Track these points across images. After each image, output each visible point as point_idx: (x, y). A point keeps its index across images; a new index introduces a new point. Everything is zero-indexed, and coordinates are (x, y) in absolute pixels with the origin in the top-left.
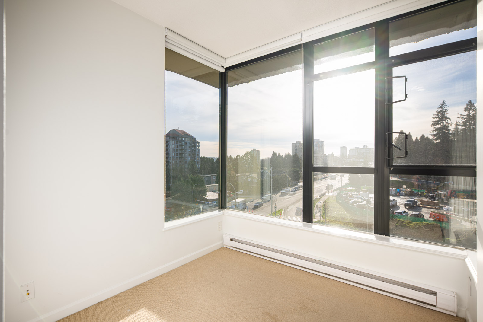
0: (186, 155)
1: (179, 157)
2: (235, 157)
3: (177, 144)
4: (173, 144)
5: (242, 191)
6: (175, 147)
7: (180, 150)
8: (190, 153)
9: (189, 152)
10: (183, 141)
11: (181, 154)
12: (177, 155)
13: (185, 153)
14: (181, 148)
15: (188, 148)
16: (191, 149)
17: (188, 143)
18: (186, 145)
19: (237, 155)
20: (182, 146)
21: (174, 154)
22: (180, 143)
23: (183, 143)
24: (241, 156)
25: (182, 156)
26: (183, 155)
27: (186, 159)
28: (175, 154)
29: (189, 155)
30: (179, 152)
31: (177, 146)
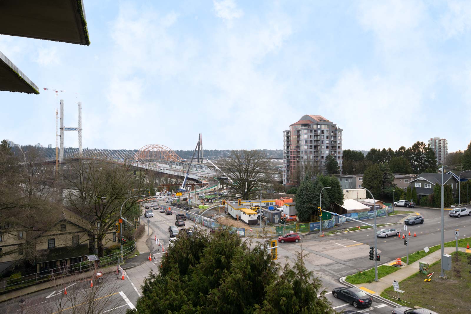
0: (323, 147)
1: (313, 150)
2: (398, 150)
3: (311, 134)
4: (305, 134)
5: (404, 201)
6: (308, 138)
7: (315, 141)
8: (328, 145)
9: (327, 143)
10: (319, 129)
11: (316, 147)
12: (311, 149)
13: (322, 145)
14: (316, 139)
15: (325, 137)
16: (330, 139)
17: (325, 132)
18: (322, 134)
19: (400, 147)
20: (317, 136)
21: (306, 147)
22: (314, 132)
23: (319, 131)
24: (407, 149)
25: (317, 149)
26: (319, 147)
27: (323, 153)
28: (308, 146)
29: (327, 147)
30: (313, 144)
31: (311, 136)
